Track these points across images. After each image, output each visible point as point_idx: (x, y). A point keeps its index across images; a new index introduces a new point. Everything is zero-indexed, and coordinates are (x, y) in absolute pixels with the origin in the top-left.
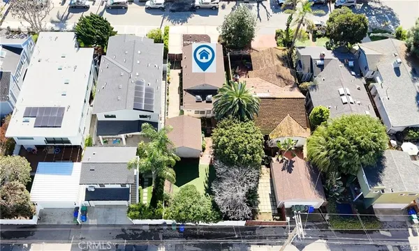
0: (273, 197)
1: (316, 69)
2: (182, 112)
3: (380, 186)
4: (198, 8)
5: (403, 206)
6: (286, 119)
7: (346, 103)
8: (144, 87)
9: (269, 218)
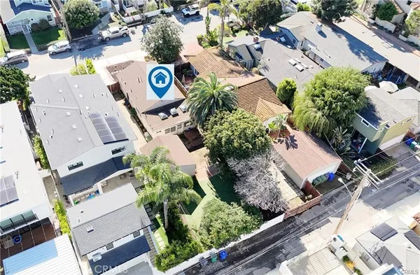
0: (289, 180)
1: (257, 54)
2: (150, 138)
3: (383, 123)
4: (108, 39)
5: (399, 139)
6: (259, 102)
7: (303, 70)
8: (103, 118)
9: (300, 203)
